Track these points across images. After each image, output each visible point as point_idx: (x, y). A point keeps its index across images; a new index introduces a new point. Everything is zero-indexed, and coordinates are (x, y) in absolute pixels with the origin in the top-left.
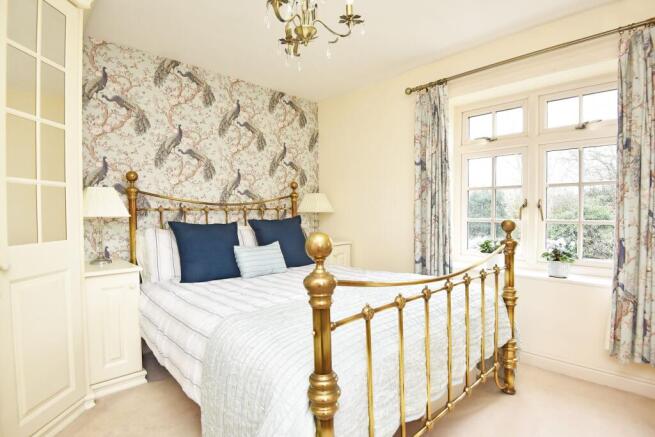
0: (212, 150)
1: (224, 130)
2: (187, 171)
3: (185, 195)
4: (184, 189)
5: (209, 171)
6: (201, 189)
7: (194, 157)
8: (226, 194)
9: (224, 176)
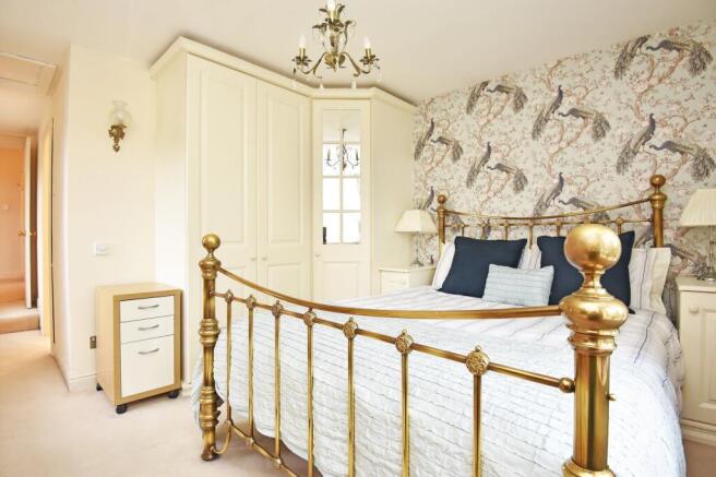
0: (524, 157)
1: (539, 130)
2: (496, 186)
3: (493, 211)
4: (492, 206)
5: (520, 182)
6: (510, 203)
7: (503, 171)
8: (542, 205)
9: (539, 184)
